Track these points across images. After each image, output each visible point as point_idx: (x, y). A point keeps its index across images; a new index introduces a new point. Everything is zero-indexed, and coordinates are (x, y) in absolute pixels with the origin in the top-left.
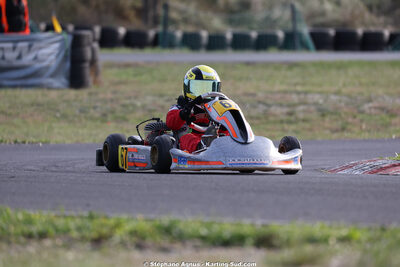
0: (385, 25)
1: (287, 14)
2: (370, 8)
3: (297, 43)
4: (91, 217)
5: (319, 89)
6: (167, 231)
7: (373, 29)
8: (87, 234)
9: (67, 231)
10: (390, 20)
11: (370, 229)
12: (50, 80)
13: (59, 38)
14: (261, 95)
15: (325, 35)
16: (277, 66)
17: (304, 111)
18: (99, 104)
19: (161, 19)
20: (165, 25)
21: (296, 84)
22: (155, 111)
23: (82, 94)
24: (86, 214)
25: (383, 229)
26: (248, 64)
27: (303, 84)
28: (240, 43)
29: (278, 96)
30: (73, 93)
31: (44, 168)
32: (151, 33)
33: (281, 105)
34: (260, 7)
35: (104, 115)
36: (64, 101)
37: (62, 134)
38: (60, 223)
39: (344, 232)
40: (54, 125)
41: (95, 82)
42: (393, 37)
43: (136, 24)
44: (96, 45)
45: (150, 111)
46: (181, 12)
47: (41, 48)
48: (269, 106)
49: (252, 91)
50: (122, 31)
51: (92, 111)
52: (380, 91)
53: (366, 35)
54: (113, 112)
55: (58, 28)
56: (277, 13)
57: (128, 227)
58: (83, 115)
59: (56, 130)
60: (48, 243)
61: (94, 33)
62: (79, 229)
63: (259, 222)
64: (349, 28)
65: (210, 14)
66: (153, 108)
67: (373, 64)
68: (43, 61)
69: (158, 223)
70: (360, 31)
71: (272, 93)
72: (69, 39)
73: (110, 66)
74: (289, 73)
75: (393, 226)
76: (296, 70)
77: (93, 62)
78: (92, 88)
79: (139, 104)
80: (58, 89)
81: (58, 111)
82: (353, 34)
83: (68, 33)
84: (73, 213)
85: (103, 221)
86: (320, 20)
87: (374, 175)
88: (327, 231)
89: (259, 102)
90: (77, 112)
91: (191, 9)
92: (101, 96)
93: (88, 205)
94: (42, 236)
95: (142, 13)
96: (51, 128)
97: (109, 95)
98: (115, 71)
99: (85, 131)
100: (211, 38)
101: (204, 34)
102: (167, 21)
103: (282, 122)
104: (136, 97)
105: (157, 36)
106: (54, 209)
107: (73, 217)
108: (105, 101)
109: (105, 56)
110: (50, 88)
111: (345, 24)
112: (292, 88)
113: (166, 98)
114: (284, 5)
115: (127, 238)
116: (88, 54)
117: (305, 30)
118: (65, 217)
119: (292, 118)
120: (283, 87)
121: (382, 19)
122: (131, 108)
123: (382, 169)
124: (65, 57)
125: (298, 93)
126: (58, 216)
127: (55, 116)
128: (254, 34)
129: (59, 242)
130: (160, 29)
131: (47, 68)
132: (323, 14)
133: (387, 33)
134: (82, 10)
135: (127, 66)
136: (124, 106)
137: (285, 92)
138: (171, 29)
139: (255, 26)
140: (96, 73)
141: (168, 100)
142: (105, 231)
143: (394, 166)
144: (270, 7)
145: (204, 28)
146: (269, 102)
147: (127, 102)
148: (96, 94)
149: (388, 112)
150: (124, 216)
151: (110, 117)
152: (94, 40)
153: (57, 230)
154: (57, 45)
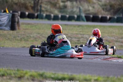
0: (108, 15)
1: (78, 10)
2: (103, 9)
3: (81, 19)
4: (18, 70)
5: (87, 34)
6: (41, 75)
7: (104, 16)
8: (17, 75)
9: (10, 74)
10: (109, 13)
11: (104, 77)
12: (5, 28)
13: (8, 15)
14: (69, 35)
15: (89, 17)
16: (75, 26)
17: (83, 40)
18: (20, 35)
19: (39, 10)
20: (40, 12)
21: (80, 32)
22: (37, 38)
23: (14, 32)
24: (16, 69)
25: (108, 77)
26: (66, 25)
27: (82, 32)
28: (63, 18)
29: (75, 35)
30: (11, 32)
31: (3, 55)
32: (36, 14)
33: (76, 38)
34: (70, 8)
35: (21, 39)
36: (9, 34)
37: (8, 44)
38: (9, 72)
39: (96, 78)
40: (6, 41)
41: (18, 29)
42: (110, 18)
43: (31, 11)
44: (19, 17)
45: (35, 38)
46: (45, 8)
47: (2, 18)
48: (72, 38)
49: (67, 33)
50: (27, 13)
51: (17, 37)
52: (106, 35)
53: (102, 17)
54: (24, 38)
55: (8, 12)
56: (75, 9)
57: (29, 74)
58: (14, 39)
59: (6, 43)
60: (5, 78)
61: (18, 13)
62: (14, 74)
63: (70, 74)
64: (97, 15)
65: (54, 9)
66: (36, 37)
67: (104, 26)
68: (3, 22)
69: (38, 73)
70: (100, 16)
71: (73, 34)
72: (11, 15)
73: (23, 24)
74: (78, 28)
75: (111, 76)
76: (80, 27)
77: (18, 22)
78: (18, 31)
79: (32, 36)
80: (7, 30)
81: (7, 37)
82: (98, 17)
83: (11, 13)
84: (12, 69)
85: (22, 72)
86: (88, 12)
87: (104, 61)
88: (90, 78)
89: (69, 37)
90: (13, 38)
91: (49, 7)
92: (20, 33)
93: (17, 67)
94: (3, 75)
95: (33, 8)
96: (5, 42)
97: (23, 33)
98: (24, 25)
99: (15, 44)
100: (54, 16)
101: (52, 15)
102: (41, 11)
103: (76, 43)
104: (31, 34)
105: (38, 15)
106: (7, 67)
107: (12, 70)
108: (21, 35)
109: (22, 21)
110: (4, 30)
111: (95, 14)
112: (79, 33)
113: (40, 34)
114: (77, 7)
115: (29, 77)
116: (17, 20)
117: (83, 15)
118: (10, 70)
119: (79, 42)
120: (76, 32)
121: (107, 13)
122: (29, 37)
123: (107, 59)
124: (10, 20)
125: (81, 34)
126: (8, 70)
127: (6, 39)
128: (68, 16)
129: (8, 77)
130: (39, 13)
131: (4, 24)
132: (89, 10)
133: (108, 17)
134: (15, 6)
135: (29, 24)
136: (27, 36)
137: (77, 34)
138: (42, 13)
139: (68, 13)
140: (19, 26)
141: (41, 35)
142: (22, 75)
143: (111, 58)
144: (73, 8)
145: (52, 13)
146: (72, 37)
147: (28, 35)
148: (19, 32)
149: (108, 41)
150: (28, 71)
151: (23, 40)
152: (18, 16)
153: (7, 74)
154: (7, 17)
